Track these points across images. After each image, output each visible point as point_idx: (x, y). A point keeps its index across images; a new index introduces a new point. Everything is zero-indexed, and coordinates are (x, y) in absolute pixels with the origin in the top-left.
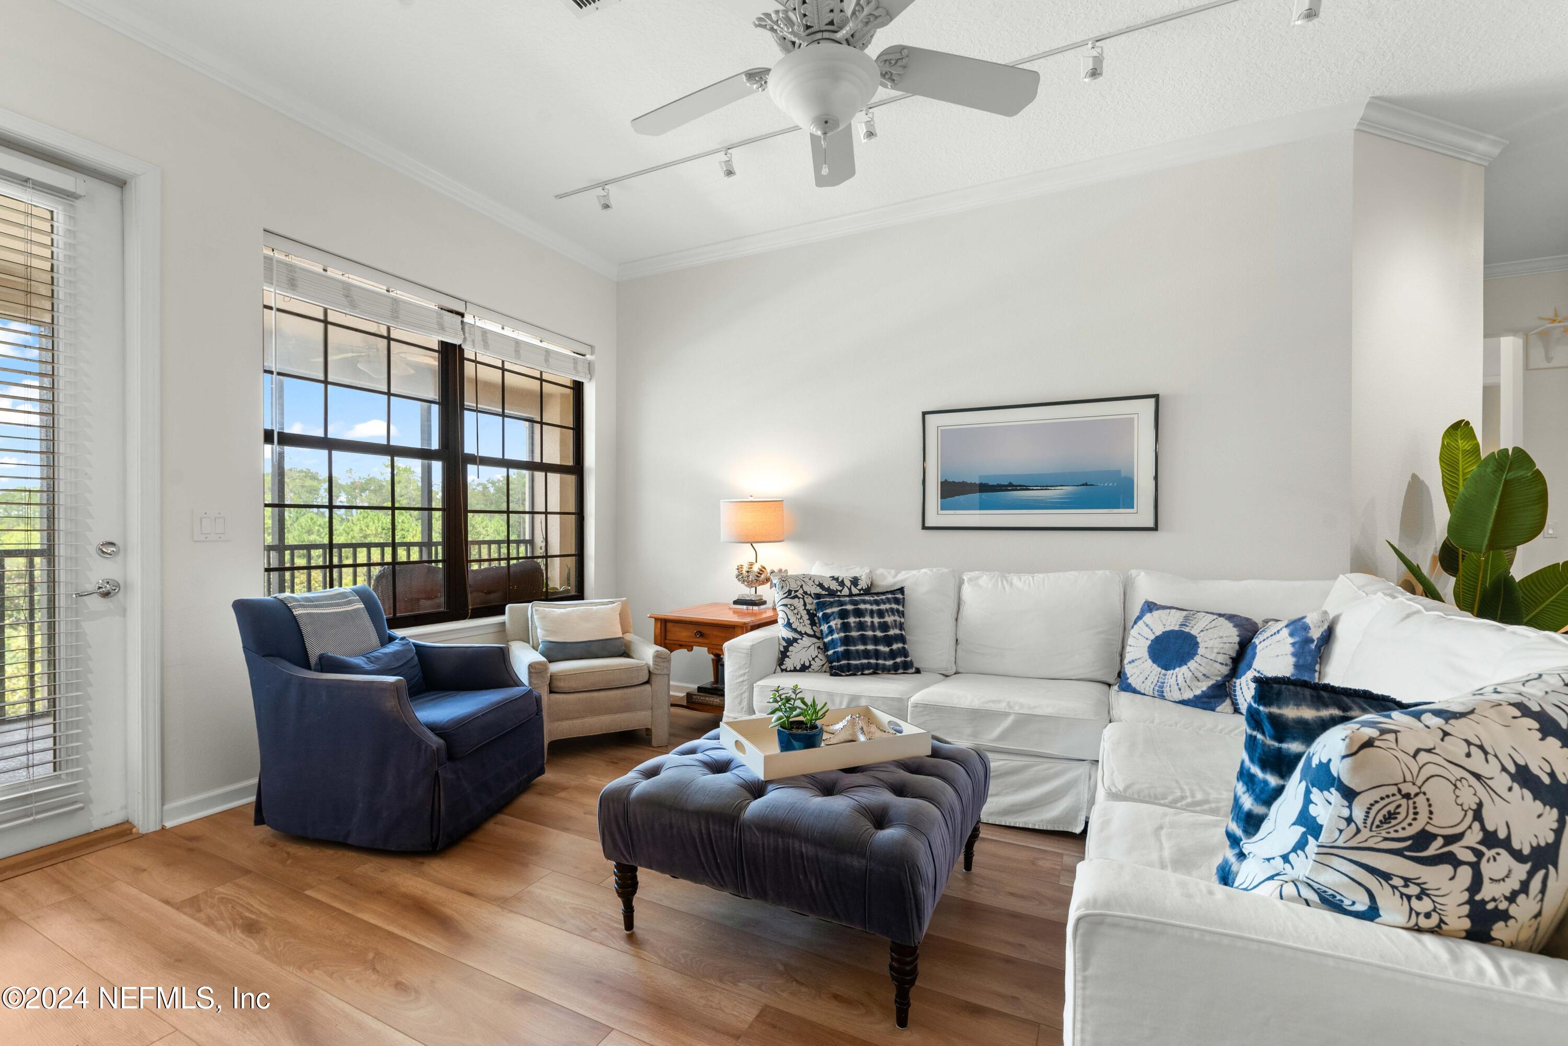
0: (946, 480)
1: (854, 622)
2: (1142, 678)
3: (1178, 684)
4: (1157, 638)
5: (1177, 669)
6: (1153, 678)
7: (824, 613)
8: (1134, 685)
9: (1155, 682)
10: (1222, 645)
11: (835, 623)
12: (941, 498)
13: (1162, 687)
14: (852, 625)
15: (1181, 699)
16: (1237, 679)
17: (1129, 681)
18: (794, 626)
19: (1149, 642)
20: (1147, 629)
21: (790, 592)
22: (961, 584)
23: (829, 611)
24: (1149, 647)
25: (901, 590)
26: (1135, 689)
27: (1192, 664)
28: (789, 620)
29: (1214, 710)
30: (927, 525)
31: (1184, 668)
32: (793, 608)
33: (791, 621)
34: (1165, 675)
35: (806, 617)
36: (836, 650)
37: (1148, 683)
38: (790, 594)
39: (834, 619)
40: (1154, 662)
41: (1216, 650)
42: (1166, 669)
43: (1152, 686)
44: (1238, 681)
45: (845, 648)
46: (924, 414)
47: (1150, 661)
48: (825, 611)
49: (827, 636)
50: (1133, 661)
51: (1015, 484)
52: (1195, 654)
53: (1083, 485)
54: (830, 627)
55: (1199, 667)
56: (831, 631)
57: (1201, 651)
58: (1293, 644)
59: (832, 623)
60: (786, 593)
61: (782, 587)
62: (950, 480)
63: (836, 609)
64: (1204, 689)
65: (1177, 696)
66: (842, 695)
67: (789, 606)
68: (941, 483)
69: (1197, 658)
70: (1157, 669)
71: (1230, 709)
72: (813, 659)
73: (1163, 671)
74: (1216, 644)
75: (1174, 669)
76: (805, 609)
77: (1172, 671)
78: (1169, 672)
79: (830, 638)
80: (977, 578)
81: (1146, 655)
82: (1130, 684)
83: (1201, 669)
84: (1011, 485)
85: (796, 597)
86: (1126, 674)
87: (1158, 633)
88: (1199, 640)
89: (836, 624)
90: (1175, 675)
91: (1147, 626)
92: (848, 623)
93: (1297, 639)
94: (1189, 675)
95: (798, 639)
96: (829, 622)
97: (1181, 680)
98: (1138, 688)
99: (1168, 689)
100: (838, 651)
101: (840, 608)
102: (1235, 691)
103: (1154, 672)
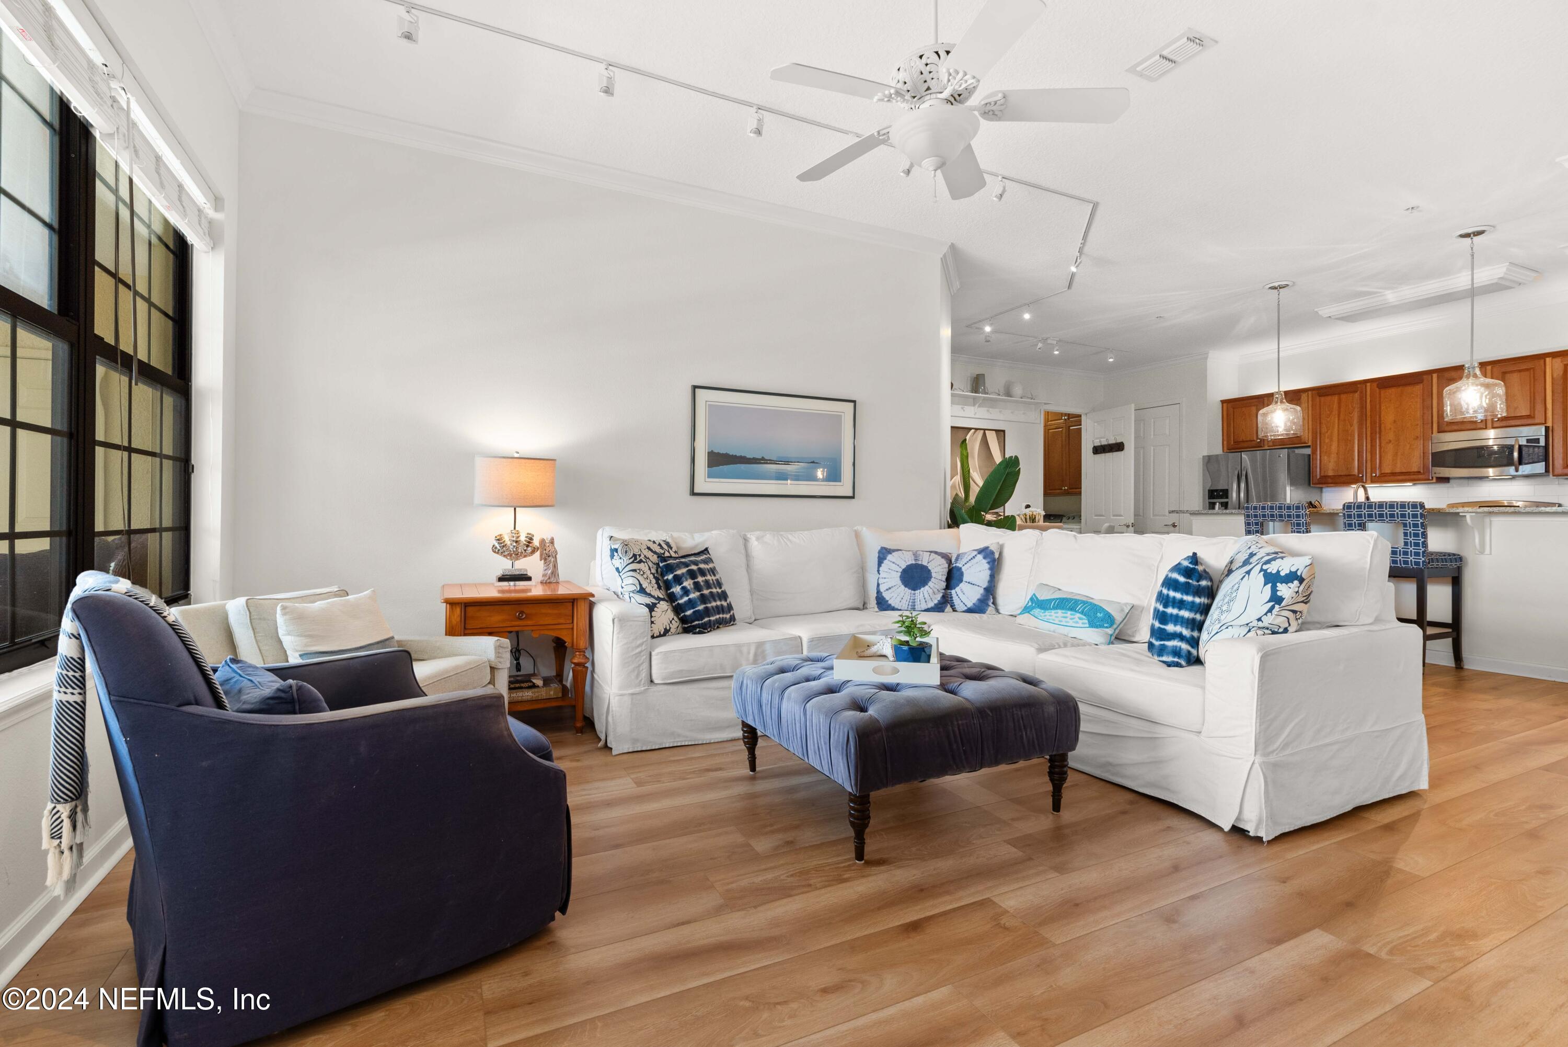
0: (712, 451)
1: (703, 581)
2: (899, 599)
3: (925, 599)
4: (903, 570)
5: (922, 589)
6: (907, 597)
7: (675, 575)
8: (893, 605)
9: (908, 600)
10: (942, 570)
11: (688, 583)
12: (708, 467)
13: (914, 602)
14: (702, 584)
15: (926, 608)
16: (951, 590)
17: (890, 602)
18: (648, 591)
19: (899, 574)
20: (894, 565)
21: (635, 556)
22: (746, 540)
23: (679, 572)
24: (900, 577)
25: (706, 551)
26: (894, 607)
27: (930, 584)
28: (641, 585)
29: (943, 612)
30: (696, 491)
31: (927, 587)
32: (642, 573)
33: (644, 586)
34: (914, 594)
35: (654, 581)
36: (697, 609)
37: (904, 601)
38: (636, 559)
39: (687, 580)
40: (906, 586)
41: (941, 574)
42: (914, 590)
43: (907, 603)
44: (953, 592)
45: (704, 606)
46: (695, 388)
47: (903, 587)
48: (675, 573)
49: (682, 597)
50: (890, 588)
51: (766, 458)
52: (931, 577)
53: (812, 462)
54: (684, 588)
55: (935, 585)
56: (686, 592)
57: (933, 575)
58: (988, 563)
59: (686, 584)
60: (632, 558)
61: (626, 552)
62: (716, 451)
63: (684, 570)
64: (939, 599)
65: (924, 607)
66: (749, 644)
67: (638, 571)
68: (708, 452)
69: (933, 580)
70: (908, 591)
71: (951, 610)
72: (671, 622)
73: (913, 592)
74: (938, 569)
75: (920, 589)
76: (651, 573)
77: (919, 591)
78: (916, 592)
79: (686, 599)
80: (763, 537)
81: (900, 583)
82: (890, 605)
83: (936, 586)
84: (763, 459)
85: (641, 561)
86: (885, 599)
87: (904, 567)
88: (930, 568)
89: (690, 585)
90: (921, 593)
91: (893, 563)
92: (698, 582)
93: (989, 560)
94: (930, 591)
95: (656, 604)
96: (682, 583)
97: (927, 596)
98: (896, 607)
99: (919, 602)
100: (699, 610)
101: (687, 569)
102: (952, 597)
103: (907, 593)
